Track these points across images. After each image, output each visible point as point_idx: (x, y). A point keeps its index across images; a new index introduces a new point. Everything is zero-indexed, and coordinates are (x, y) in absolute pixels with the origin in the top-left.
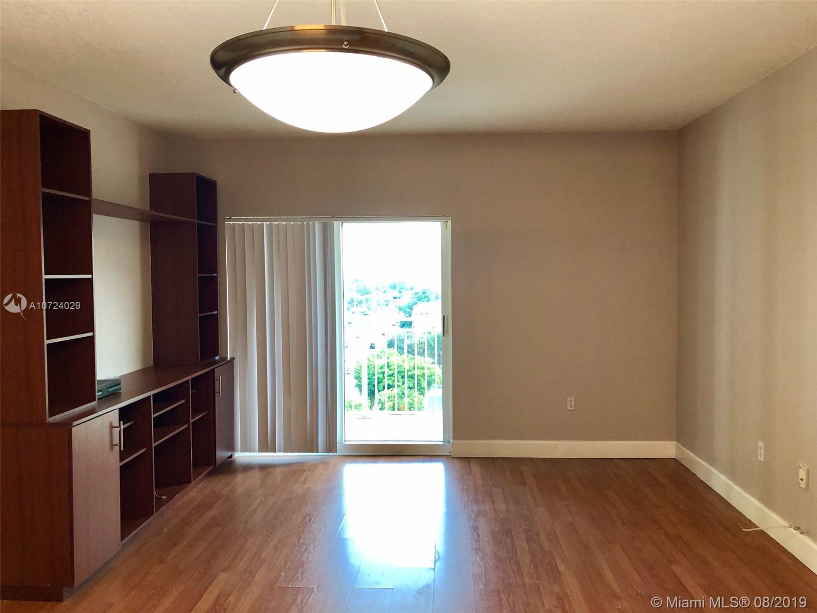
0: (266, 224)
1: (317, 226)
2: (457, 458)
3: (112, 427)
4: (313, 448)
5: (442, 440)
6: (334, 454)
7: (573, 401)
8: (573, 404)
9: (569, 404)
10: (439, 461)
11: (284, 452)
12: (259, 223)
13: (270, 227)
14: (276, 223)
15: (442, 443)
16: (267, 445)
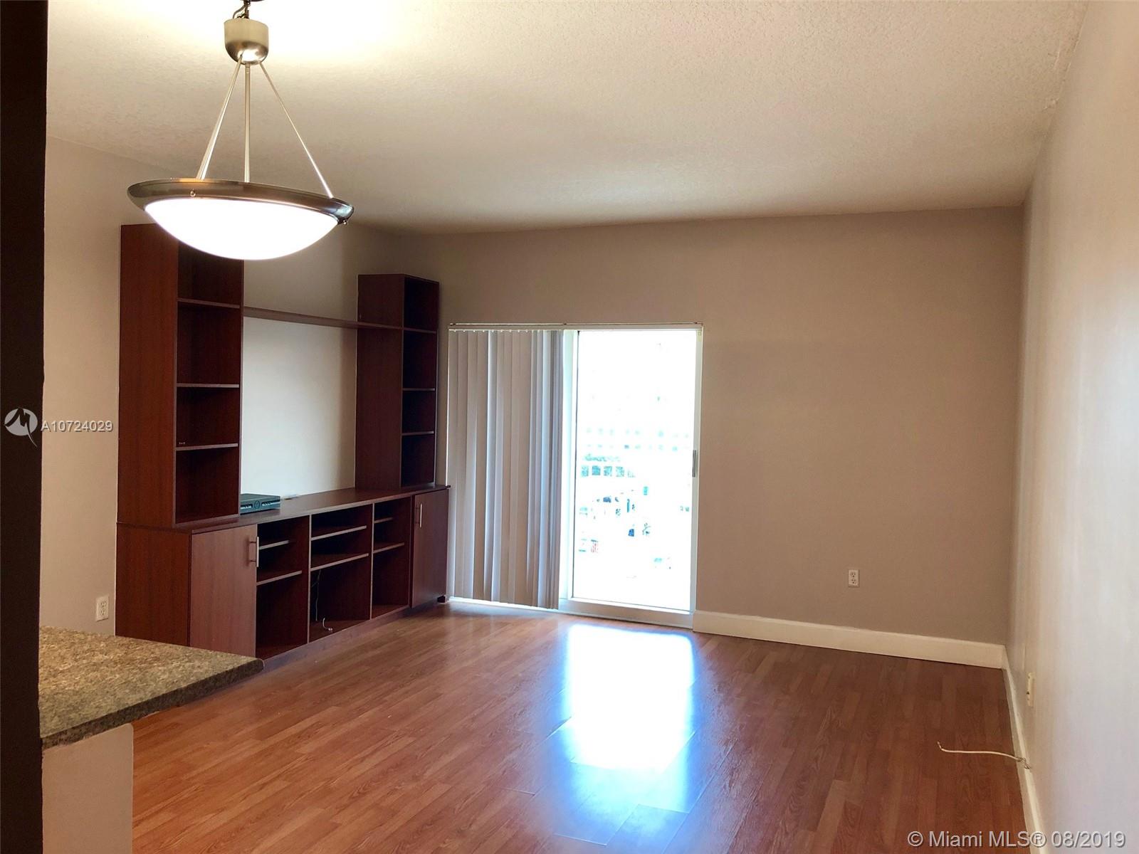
0: (490, 332)
1: (546, 334)
2: (700, 633)
3: (248, 543)
4: (531, 601)
5: (689, 609)
6: (554, 610)
7: (857, 574)
8: (856, 578)
9: (850, 578)
10: (684, 635)
11: (501, 602)
12: (484, 331)
13: (495, 335)
14: (502, 331)
15: (688, 613)
16: (482, 592)
